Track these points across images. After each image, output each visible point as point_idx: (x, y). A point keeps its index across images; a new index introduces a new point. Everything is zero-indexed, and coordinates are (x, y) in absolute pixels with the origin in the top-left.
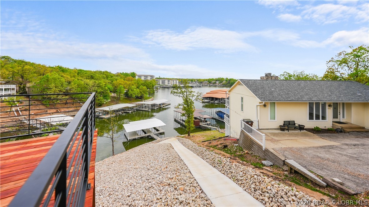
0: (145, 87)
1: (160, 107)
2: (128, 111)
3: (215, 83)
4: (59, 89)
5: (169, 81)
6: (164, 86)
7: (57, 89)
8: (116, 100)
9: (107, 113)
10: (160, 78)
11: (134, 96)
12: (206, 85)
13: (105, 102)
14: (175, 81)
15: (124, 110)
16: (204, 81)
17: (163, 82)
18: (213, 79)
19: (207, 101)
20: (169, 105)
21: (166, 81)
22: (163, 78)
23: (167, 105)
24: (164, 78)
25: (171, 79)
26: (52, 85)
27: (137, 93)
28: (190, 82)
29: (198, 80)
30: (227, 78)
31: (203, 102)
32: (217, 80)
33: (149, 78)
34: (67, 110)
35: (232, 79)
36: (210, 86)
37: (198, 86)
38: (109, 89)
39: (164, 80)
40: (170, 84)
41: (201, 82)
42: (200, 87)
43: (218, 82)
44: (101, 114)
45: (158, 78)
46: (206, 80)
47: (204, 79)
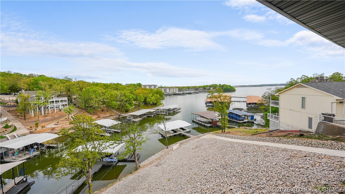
0: (158, 95)
1: (174, 111)
2: (150, 115)
3: (210, 89)
4: (98, 99)
5: (170, 89)
6: (166, 94)
7: (97, 99)
8: (138, 107)
9: (135, 117)
10: (161, 87)
11: (151, 103)
12: (201, 91)
13: (131, 109)
14: (175, 89)
15: (147, 115)
16: (200, 88)
17: (165, 91)
18: (207, 86)
19: (211, 104)
20: (180, 109)
21: (168, 90)
22: (164, 87)
23: (178, 110)
24: (166, 87)
25: (171, 87)
26: (93, 97)
27: (153, 100)
28: (187, 89)
29: (193, 87)
30: (220, 84)
31: (207, 106)
32: (211, 86)
33: (153, 87)
34: (105, 116)
35: (225, 85)
36: (205, 92)
37: (195, 92)
38: (133, 97)
39: (165, 88)
40: (171, 92)
41: (197, 89)
42: (197, 93)
43: (212, 88)
44: (131, 118)
45: (160, 87)
46: (201, 87)
47: (199, 86)
